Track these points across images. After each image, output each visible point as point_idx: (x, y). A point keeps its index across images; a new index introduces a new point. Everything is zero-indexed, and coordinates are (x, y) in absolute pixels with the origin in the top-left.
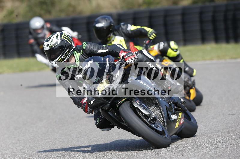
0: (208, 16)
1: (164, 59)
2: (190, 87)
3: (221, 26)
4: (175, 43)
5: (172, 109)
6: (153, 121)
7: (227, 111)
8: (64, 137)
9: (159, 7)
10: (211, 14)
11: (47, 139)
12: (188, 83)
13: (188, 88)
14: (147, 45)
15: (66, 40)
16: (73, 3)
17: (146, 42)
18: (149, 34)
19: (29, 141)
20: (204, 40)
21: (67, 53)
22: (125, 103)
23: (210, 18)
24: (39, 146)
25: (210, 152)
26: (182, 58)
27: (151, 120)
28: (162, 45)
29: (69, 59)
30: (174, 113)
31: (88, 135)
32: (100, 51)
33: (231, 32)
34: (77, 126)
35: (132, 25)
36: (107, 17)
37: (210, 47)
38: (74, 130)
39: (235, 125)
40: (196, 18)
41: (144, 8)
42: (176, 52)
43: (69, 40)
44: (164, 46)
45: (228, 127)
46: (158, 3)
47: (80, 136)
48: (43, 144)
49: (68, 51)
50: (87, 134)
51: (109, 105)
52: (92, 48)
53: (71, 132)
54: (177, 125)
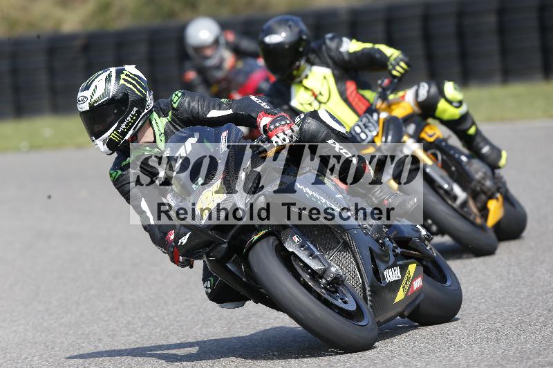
1: (428, 124)
2: (489, 193)
4: (457, 87)
5: (387, 255)
6: (333, 287)
11: (186, 300)
12: (483, 185)
13: (483, 197)
14: (384, 89)
15: (131, 86)
17: (383, 81)
18: (391, 64)
21: (132, 118)
22: (264, 241)
26: (473, 123)
27: (329, 283)
28: (424, 90)
29: (139, 135)
30: (394, 265)
32: (214, 113)
35: (351, 40)
36: (292, 20)
42: (457, 107)
43: (139, 87)
44: (428, 92)
49: (134, 116)
51: (225, 246)
52: (193, 107)
54: (400, 295)
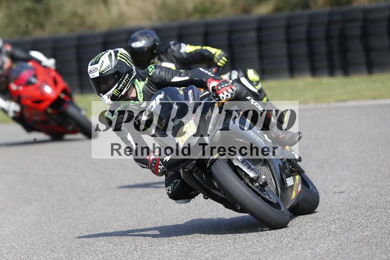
0: (301, 32)
3: (321, 47)
4: (255, 72)
7: (331, 186)
8: (66, 231)
9: (220, 17)
10: (304, 29)
15: (124, 61)
16: (80, 11)
18: (217, 59)
19: (10, 236)
20: (293, 71)
21: (126, 81)
23: (303, 36)
24: (26, 244)
25: (304, 254)
26: (266, 95)
27: (260, 185)
28: (235, 75)
30: (290, 176)
31: (106, 227)
32: (176, 79)
33: (336, 57)
34: (87, 212)
36: (150, 33)
37: (304, 82)
38: (83, 218)
39: (343, 210)
40: (281, 35)
41: (195, 19)
42: (256, 85)
43: (128, 61)
44: (238, 76)
45: (334, 213)
46: (218, 11)
47: (93, 229)
48: (33, 241)
50: (104, 225)
52: (162, 75)
53: (77, 223)
54: (294, 195)
